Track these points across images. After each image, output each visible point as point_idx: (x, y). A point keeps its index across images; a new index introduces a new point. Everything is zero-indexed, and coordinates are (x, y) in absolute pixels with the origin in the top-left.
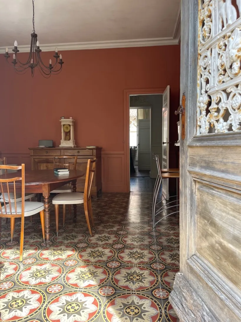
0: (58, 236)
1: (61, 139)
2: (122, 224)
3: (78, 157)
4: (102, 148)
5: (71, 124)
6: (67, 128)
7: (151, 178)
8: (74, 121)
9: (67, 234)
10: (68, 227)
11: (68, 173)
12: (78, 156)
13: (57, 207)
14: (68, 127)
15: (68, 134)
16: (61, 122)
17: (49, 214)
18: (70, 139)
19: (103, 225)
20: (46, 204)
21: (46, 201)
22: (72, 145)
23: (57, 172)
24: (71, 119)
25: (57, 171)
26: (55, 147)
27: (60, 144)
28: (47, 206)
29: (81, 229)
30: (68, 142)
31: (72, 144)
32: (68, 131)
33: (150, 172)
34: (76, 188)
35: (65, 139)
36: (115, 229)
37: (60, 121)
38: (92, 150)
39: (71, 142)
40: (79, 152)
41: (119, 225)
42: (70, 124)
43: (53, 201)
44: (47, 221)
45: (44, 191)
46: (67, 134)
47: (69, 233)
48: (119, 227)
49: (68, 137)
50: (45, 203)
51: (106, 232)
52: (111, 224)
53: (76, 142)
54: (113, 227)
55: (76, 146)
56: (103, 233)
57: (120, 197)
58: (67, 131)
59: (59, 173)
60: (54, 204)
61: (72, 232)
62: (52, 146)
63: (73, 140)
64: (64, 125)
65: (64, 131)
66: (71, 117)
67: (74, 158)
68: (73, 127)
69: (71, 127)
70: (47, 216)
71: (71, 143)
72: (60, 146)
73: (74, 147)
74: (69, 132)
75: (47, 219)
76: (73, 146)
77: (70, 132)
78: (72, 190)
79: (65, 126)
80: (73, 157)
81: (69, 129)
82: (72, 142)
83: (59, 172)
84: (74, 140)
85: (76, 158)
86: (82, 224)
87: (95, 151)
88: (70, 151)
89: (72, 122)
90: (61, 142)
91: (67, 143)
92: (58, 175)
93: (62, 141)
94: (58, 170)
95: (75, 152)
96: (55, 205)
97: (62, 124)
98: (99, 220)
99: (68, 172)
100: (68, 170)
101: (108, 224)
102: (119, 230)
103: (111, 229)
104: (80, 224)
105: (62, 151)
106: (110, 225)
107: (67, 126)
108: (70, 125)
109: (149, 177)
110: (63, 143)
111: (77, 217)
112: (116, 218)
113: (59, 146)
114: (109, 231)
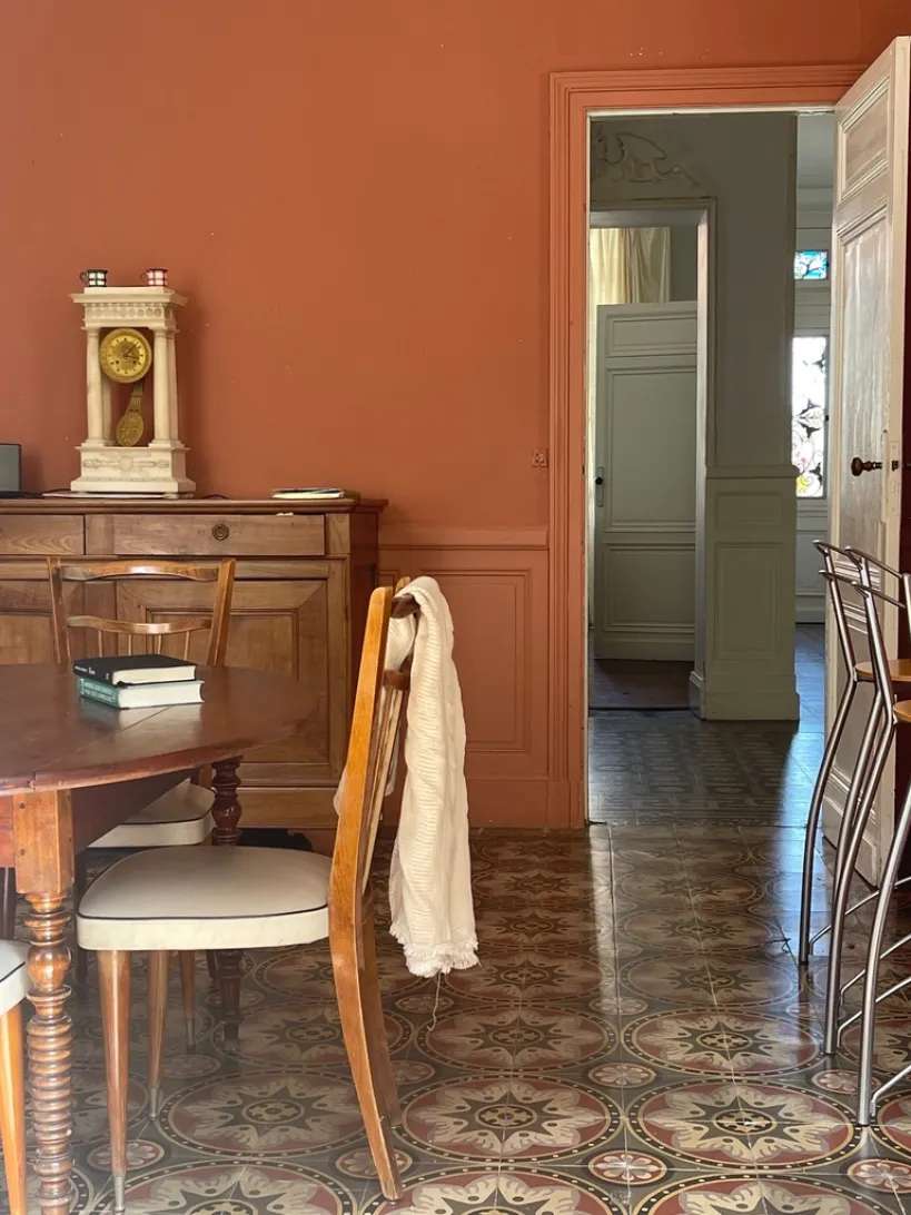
0: (127, 1199)
1: (84, 435)
2: (604, 1088)
3: (243, 569)
4: (386, 502)
5: (158, 323)
6: (129, 353)
7: (704, 720)
8: (181, 301)
9: (192, 1187)
10: (188, 1123)
11: (193, 693)
12: (239, 565)
13: (113, 972)
14: (133, 348)
15: (135, 401)
16: (80, 310)
17: (63, 1042)
18: (147, 437)
19: (456, 1098)
20: (43, 962)
21: (47, 930)
22: (165, 480)
23: (106, 690)
24: (155, 291)
25: (109, 683)
26: (39, 496)
27: (78, 474)
28: (49, 971)
29: (295, 1133)
30: (138, 455)
31: (168, 473)
32: (133, 373)
33: (696, 677)
34: (238, 809)
35: (115, 438)
36: (561, 1134)
37: (78, 299)
38: (320, 519)
39: (156, 457)
40: (220, 532)
41: (585, 1103)
42: (151, 326)
43: (83, 924)
44: (54, 1095)
45: (30, 852)
46: (130, 397)
47: (204, 1173)
48: (589, 1118)
49: (134, 421)
50: (35, 950)
51: (503, 1165)
52: (520, 1091)
53: (194, 459)
54: (538, 1116)
55: (191, 485)
56: (477, 1174)
57: (528, 865)
58: (131, 373)
59: (126, 698)
60: (95, 953)
61: (227, 1168)
62: (15, 488)
63: (171, 438)
64: (104, 332)
65: (105, 376)
66: (159, 275)
67: (213, 576)
68: (172, 342)
69: (161, 344)
70: (52, 1057)
71: (155, 464)
72: (75, 485)
73: (181, 494)
74: (143, 380)
75: (53, 1083)
76: (171, 487)
77: (147, 381)
78: (206, 826)
79: (115, 341)
80: (205, 572)
81: (142, 360)
82: (168, 457)
83: (122, 685)
84: (180, 445)
85: (224, 576)
86: (293, 1093)
87: (342, 525)
88: (155, 524)
89: (168, 307)
90: (85, 457)
91: (126, 463)
92: (116, 709)
93: (94, 449)
94: (119, 676)
95: (194, 534)
96: (102, 958)
97: (93, 322)
98: (415, 1058)
99: (197, 686)
100: (189, 672)
101: (497, 1093)
102: (595, 1142)
103: (535, 1138)
104: (274, 1088)
105: (99, 522)
106: (509, 1099)
107: (130, 339)
108: (148, 334)
109: (688, 709)
110: (96, 465)
111: (243, 1032)
112: (543, 1036)
113: (68, 490)
114: (522, 1157)
